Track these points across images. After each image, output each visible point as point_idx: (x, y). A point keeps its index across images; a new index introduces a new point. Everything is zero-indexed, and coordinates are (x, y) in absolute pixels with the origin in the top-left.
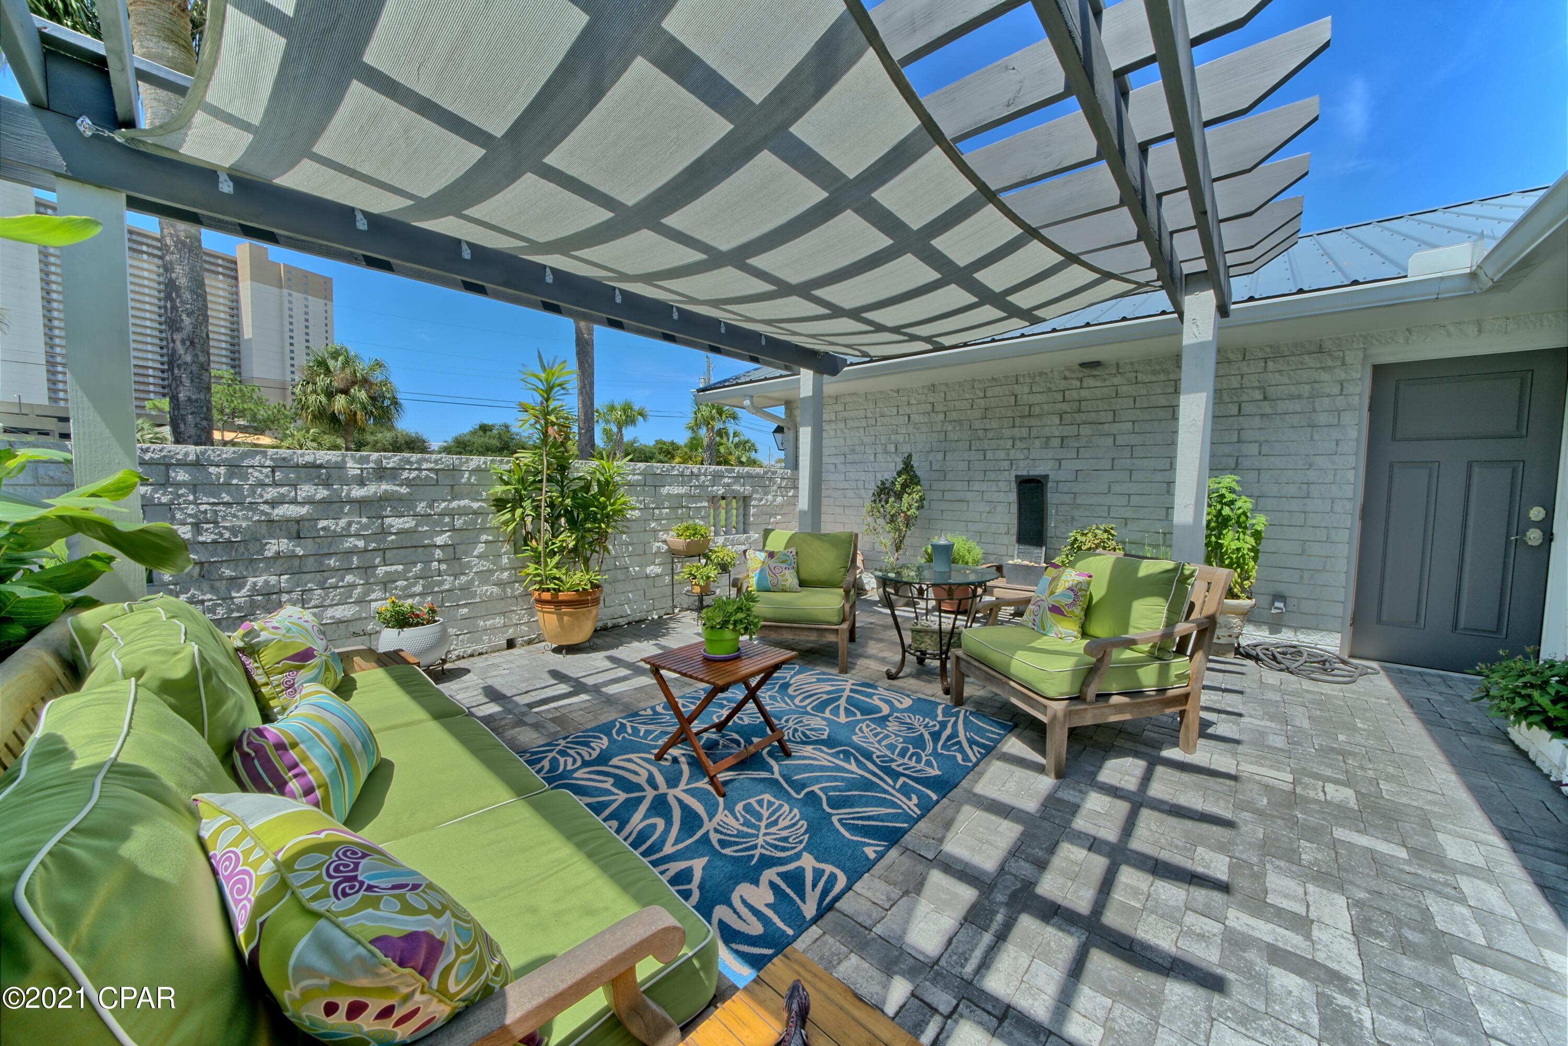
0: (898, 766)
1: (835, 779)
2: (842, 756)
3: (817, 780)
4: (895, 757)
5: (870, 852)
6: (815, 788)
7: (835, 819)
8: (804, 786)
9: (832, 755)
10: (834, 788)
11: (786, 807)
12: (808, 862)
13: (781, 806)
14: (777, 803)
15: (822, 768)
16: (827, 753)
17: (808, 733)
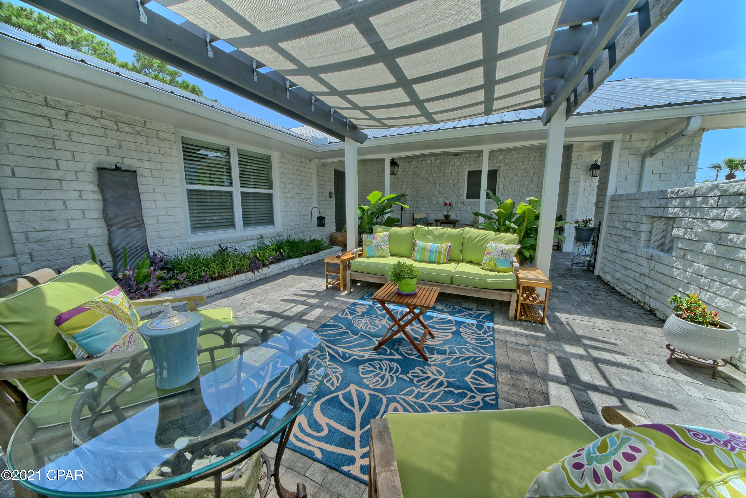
0: (317, 353)
1: (348, 342)
2: (347, 356)
3: (356, 340)
4: (318, 359)
5: (332, 321)
6: (355, 337)
7: (345, 328)
8: (360, 336)
9: (353, 355)
10: (347, 338)
11: (363, 328)
12: (350, 317)
13: (366, 328)
14: (367, 329)
15: (355, 346)
16: (356, 355)
17: (372, 369)
